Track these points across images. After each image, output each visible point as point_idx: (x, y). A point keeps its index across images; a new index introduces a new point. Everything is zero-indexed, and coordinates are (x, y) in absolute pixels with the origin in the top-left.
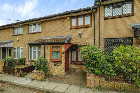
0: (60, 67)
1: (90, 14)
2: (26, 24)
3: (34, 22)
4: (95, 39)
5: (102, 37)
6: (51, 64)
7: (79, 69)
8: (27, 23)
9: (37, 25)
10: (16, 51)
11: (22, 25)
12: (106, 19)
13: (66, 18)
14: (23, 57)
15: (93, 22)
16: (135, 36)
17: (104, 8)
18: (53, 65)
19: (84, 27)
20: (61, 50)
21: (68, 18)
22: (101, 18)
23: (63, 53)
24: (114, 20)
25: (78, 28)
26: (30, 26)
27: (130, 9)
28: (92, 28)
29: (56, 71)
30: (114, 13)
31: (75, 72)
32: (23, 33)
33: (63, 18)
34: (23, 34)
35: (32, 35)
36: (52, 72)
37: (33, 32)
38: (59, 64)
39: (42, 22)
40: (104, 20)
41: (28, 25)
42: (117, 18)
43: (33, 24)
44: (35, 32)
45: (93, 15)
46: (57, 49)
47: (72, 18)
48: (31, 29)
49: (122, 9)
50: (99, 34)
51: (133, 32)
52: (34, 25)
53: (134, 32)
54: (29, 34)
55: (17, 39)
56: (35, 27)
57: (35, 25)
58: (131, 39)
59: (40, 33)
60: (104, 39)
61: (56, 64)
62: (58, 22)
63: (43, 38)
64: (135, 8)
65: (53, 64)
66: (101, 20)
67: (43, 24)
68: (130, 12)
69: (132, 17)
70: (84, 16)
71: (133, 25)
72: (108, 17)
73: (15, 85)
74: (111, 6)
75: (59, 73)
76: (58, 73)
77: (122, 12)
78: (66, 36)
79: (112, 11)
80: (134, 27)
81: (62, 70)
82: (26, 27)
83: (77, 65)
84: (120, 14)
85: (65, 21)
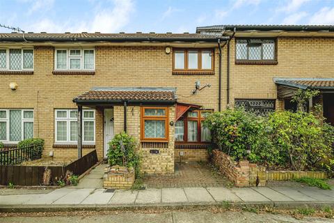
0: (165, 155)
1: (212, 50)
2: (46, 44)
3: (76, 44)
4: (220, 99)
5: (233, 96)
6: (143, 149)
7: (190, 157)
8: (50, 44)
9: (82, 53)
10: (7, 119)
11: (30, 45)
12: (238, 63)
13: (164, 48)
14: (34, 136)
15: (217, 65)
16: (279, 98)
17: (236, 42)
18: (148, 152)
19: (199, 73)
20: (167, 118)
21: (168, 50)
22: (230, 60)
23: (172, 125)
24: (251, 67)
25: (187, 73)
26: (58, 52)
27: (272, 53)
28: (216, 78)
29: (155, 164)
30: (250, 56)
31: (184, 163)
32: (32, 70)
33: (155, 48)
34: (32, 73)
35: (67, 77)
36: (146, 169)
37: (67, 68)
38: (162, 149)
39: (97, 48)
40: (236, 64)
41: (53, 48)
42: (256, 64)
43: (68, 48)
44: (75, 69)
45: (217, 51)
46: (155, 116)
47: (175, 49)
48: (61, 61)
49: (262, 51)
50: (228, 90)
51: (276, 91)
52: (72, 52)
53: (278, 90)
54: (55, 73)
55: (12, 85)
56: (75, 56)
57: (75, 51)
58: (273, 101)
59: (93, 74)
60: (235, 99)
61: (155, 149)
62: (144, 54)
63: (100, 88)
64: (279, 53)
65: (147, 150)
66: (230, 63)
67: (101, 53)
68: (272, 58)
69: (275, 67)
70: (200, 50)
71: (276, 79)
72: (240, 60)
73: (78, 209)
74: (246, 41)
75: (162, 168)
76: (159, 169)
77: (262, 56)
78: (161, 88)
79: (248, 51)
80: (279, 83)
81: (170, 162)
82: (44, 54)
83: (186, 150)
84: (259, 58)
85: (161, 54)
